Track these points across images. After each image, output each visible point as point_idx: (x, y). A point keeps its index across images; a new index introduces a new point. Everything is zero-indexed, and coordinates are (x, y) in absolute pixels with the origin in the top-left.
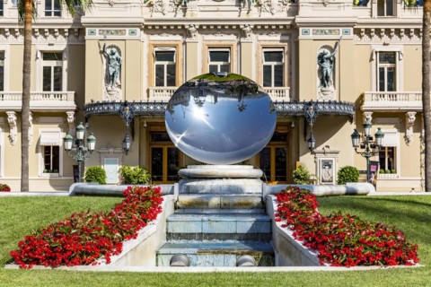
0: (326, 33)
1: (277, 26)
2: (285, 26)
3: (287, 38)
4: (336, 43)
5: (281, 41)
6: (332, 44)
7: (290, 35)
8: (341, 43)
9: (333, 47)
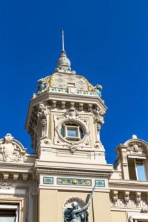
0: (74, 184)
1: (11, 174)
2: (20, 174)
3: (23, 192)
4: (88, 197)
5: (15, 195)
6: (83, 197)
7: (27, 189)
8: (94, 195)
9: (84, 200)
